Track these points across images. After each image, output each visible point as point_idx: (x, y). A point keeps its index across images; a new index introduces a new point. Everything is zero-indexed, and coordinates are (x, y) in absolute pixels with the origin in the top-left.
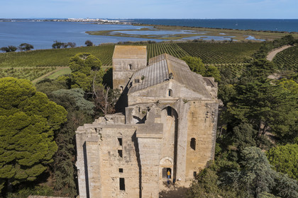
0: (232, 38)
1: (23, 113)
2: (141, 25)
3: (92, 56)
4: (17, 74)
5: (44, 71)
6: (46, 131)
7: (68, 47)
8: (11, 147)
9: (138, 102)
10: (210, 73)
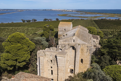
0: (119, 19)
1: (20, 45)
2: (80, 12)
3: (51, 26)
4: (29, 30)
5: (39, 30)
6: (27, 51)
7: (49, 21)
8: (16, 55)
9: (62, 44)
10: (99, 34)
